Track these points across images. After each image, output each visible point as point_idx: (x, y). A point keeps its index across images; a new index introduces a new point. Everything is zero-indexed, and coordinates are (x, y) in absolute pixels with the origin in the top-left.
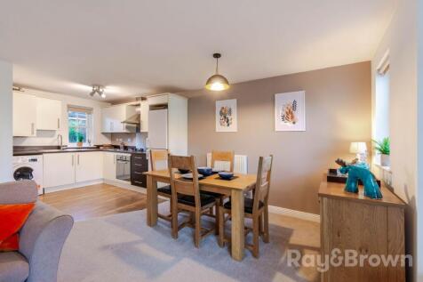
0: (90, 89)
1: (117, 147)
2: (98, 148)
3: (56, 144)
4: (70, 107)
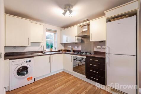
1: (68, 51)
2: (59, 51)
3: (41, 50)
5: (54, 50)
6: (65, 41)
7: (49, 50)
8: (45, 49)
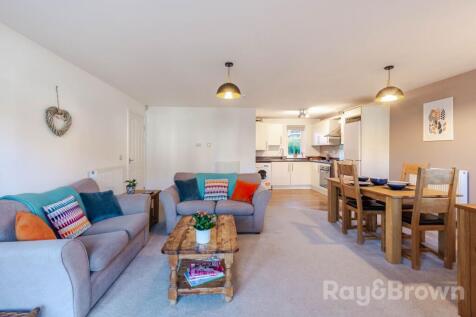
0: (297, 113)
1: (324, 158)
2: (308, 159)
3: (280, 155)
4: (289, 127)
5: (299, 156)
6: (316, 144)
7: (292, 156)
8: (286, 154)
